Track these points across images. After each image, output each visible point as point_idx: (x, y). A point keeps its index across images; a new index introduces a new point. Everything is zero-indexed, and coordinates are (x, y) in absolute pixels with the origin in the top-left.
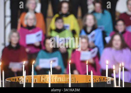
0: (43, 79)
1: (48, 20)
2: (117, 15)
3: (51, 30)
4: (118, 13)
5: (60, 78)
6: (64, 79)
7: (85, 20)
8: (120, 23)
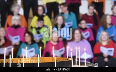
0: (20, 61)
1: (29, 20)
2: (81, 16)
3: (32, 28)
4: (81, 14)
5: (33, 60)
6: (36, 61)
7: (57, 20)
8: (83, 22)
